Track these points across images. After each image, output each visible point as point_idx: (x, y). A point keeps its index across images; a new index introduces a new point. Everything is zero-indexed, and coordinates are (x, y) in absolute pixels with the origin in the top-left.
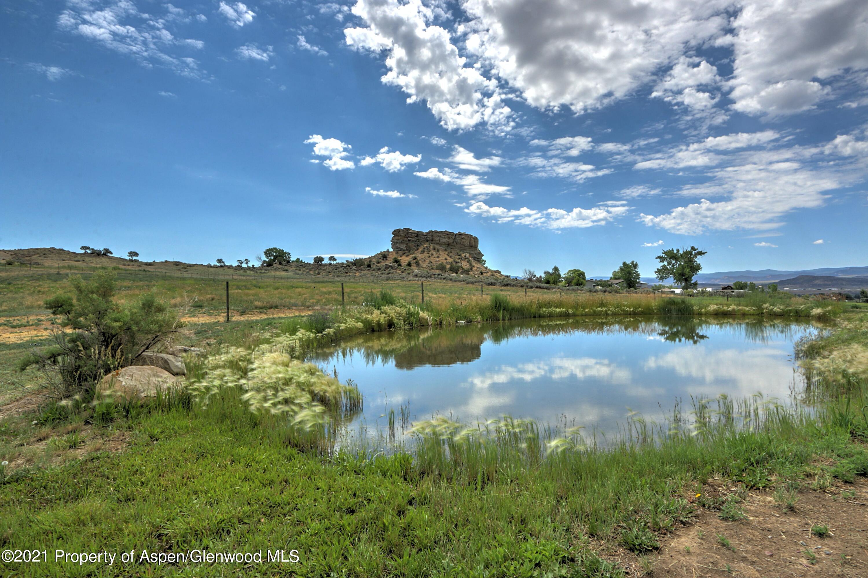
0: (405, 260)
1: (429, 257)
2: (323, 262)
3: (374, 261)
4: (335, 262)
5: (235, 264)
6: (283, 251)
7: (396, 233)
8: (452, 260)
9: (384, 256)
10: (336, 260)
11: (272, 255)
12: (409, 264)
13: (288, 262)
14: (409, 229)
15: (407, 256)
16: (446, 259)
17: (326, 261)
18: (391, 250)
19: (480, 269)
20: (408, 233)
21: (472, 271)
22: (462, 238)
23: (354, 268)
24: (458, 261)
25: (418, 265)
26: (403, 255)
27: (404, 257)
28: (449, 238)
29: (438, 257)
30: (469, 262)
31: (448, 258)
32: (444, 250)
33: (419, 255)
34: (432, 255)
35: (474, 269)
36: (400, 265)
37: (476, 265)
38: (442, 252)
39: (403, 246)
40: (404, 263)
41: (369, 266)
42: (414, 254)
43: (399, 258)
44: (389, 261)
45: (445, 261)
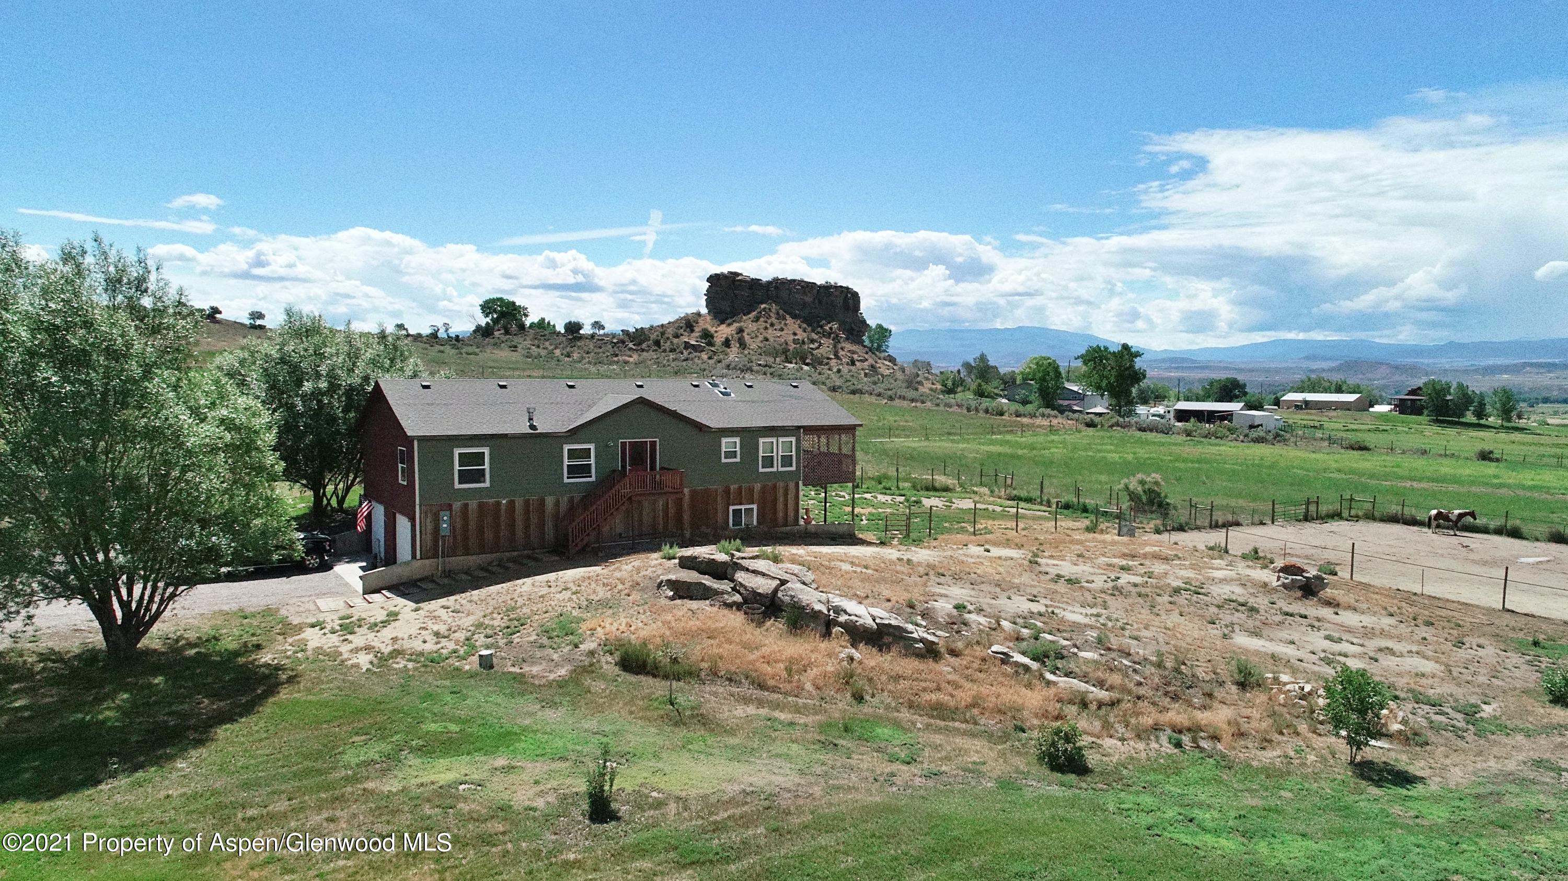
0: (724, 331)
1: (766, 328)
2: (581, 332)
3: (670, 331)
4: (602, 332)
5: (426, 331)
6: (514, 303)
7: (714, 280)
8: (805, 335)
9: (689, 323)
10: (604, 328)
11: (495, 311)
12: (727, 343)
13: (522, 327)
14: (737, 274)
15: (729, 325)
16: (795, 334)
17: (586, 330)
18: (704, 311)
19: (854, 352)
20: (734, 281)
21: (837, 356)
22: (831, 294)
23: (631, 345)
24: (815, 336)
25: (743, 345)
26: (722, 322)
27: (723, 327)
28: (805, 293)
29: (782, 330)
30: (837, 340)
31: (799, 331)
32: (794, 317)
33: (748, 323)
34: (772, 325)
35: (841, 353)
36: (710, 344)
37: (848, 346)
38: (789, 320)
39: (725, 306)
40: (719, 339)
41: (657, 343)
42: (740, 321)
43: (712, 330)
44: (694, 335)
45: (792, 337)
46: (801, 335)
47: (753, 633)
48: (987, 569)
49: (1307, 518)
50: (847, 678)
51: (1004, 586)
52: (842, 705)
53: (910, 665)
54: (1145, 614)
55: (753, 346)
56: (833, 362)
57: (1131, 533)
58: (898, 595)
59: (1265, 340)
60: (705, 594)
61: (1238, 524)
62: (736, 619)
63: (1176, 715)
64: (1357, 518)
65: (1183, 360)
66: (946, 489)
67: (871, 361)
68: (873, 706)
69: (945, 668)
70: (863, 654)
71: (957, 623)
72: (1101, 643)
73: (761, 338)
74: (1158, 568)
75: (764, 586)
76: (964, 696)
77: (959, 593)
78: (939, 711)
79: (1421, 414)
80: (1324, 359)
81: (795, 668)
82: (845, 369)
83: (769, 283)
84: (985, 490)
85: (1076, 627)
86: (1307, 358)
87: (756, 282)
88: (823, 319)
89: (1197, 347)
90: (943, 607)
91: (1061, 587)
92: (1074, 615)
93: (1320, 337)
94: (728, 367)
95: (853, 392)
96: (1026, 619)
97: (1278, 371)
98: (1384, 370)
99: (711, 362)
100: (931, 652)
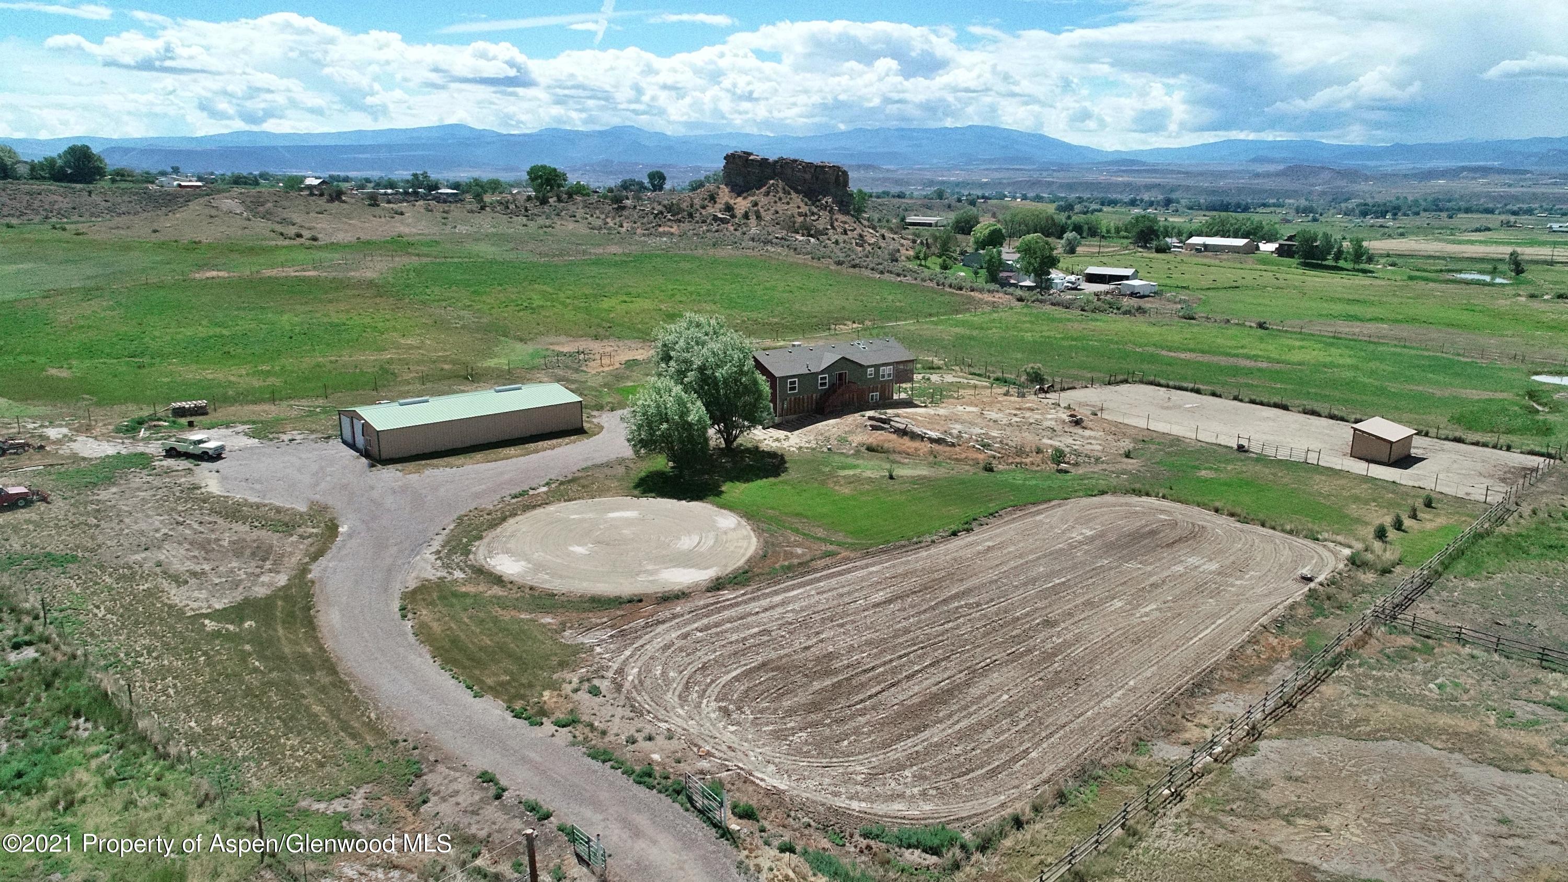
0: (742, 204)
1: (776, 202)
3: (697, 202)
7: (730, 158)
8: (807, 208)
9: (711, 195)
12: (746, 216)
14: (749, 154)
15: (745, 198)
16: (799, 207)
19: (845, 223)
20: (747, 160)
21: (833, 228)
22: (825, 173)
23: (669, 216)
24: (815, 210)
25: (759, 217)
26: (739, 195)
27: (740, 199)
28: (805, 172)
29: (788, 203)
30: (831, 211)
31: (802, 205)
32: (797, 192)
33: (759, 196)
34: (780, 199)
35: (836, 224)
36: (733, 216)
37: (841, 217)
38: (794, 195)
39: (740, 180)
40: (739, 211)
41: (691, 215)
42: (753, 195)
43: (732, 202)
44: (717, 206)
45: (797, 210)
46: (805, 209)
47: (901, 441)
48: (965, 417)
49: (1109, 384)
50: (931, 452)
51: (972, 424)
52: (931, 459)
53: (948, 449)
54: (1017, 433)
55: (768, 218)
56: (831, 232)
57: (1023, 396)
58: (942, 429)
59: (1217, 140)
60: (882, 429)
61: (1074, 388)
62: (894, 436)
63: (1018, 460)
64: (1135, 382)
65: (1133, 162)
66: (939, 368)
67: (858, 231)
68: (939, 459)
69: (957, 449)
70: (935, 446)
71: (959, 437)
72: (1001, 442)
73: (772, 210)
74: (1028, 414)
75: (902, 427)
76: (963, 456)
77: (959, 427)
78: (956, 459)
79: (1293, 257)
80: (1271, 161)
81: (916, 449)
82: (841, 238)
83: (776, 162)
84: (957, 368)
85: (995, 437)
86: (1254, 160)
87: (765, 160)
88: (820, 193)
89: (1148, 147)
90: (955, 432)
91: (991, 424)
92: (994, 433)
93: (1270, 138)
94: (753, 240)
95: (854, 266)
96: (979, 435)
97: (1223, 175)
98: (1326, 175)
99: (738, 234)
100: (953, 445)
